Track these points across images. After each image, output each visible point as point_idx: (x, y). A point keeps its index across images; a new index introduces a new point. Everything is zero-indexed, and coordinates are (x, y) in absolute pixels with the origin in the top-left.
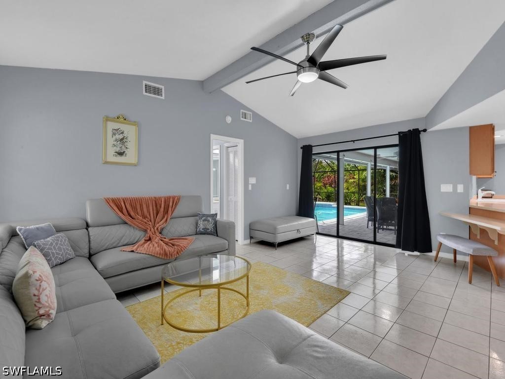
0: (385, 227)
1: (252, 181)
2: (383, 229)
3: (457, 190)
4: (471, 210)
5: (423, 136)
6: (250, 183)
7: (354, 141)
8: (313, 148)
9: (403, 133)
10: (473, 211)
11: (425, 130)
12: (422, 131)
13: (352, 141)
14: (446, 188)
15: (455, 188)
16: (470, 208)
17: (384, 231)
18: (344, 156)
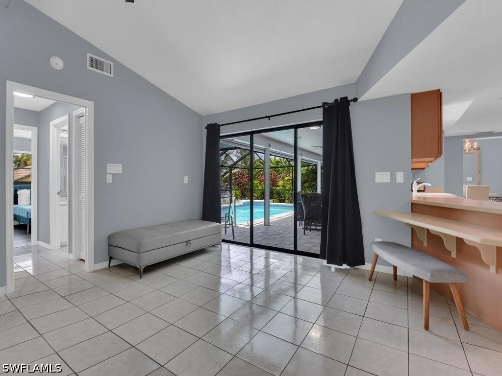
0: (313, 227)
1: (115, 168)
2: (311, 230)
3: (395, 180)
4: (413, 206)
5: (353, 107)
6: (108, 172)
7: (269, 117)
8: (221, 127)
9: (329, 105)
10: (418, 208)
11: (355, 100)
12: (351, 101)
13: (266, 117)
14: (382, 178)
15: (393, 177)
16: (412, 203)
17: (312, 231)
18: (270, 146)
